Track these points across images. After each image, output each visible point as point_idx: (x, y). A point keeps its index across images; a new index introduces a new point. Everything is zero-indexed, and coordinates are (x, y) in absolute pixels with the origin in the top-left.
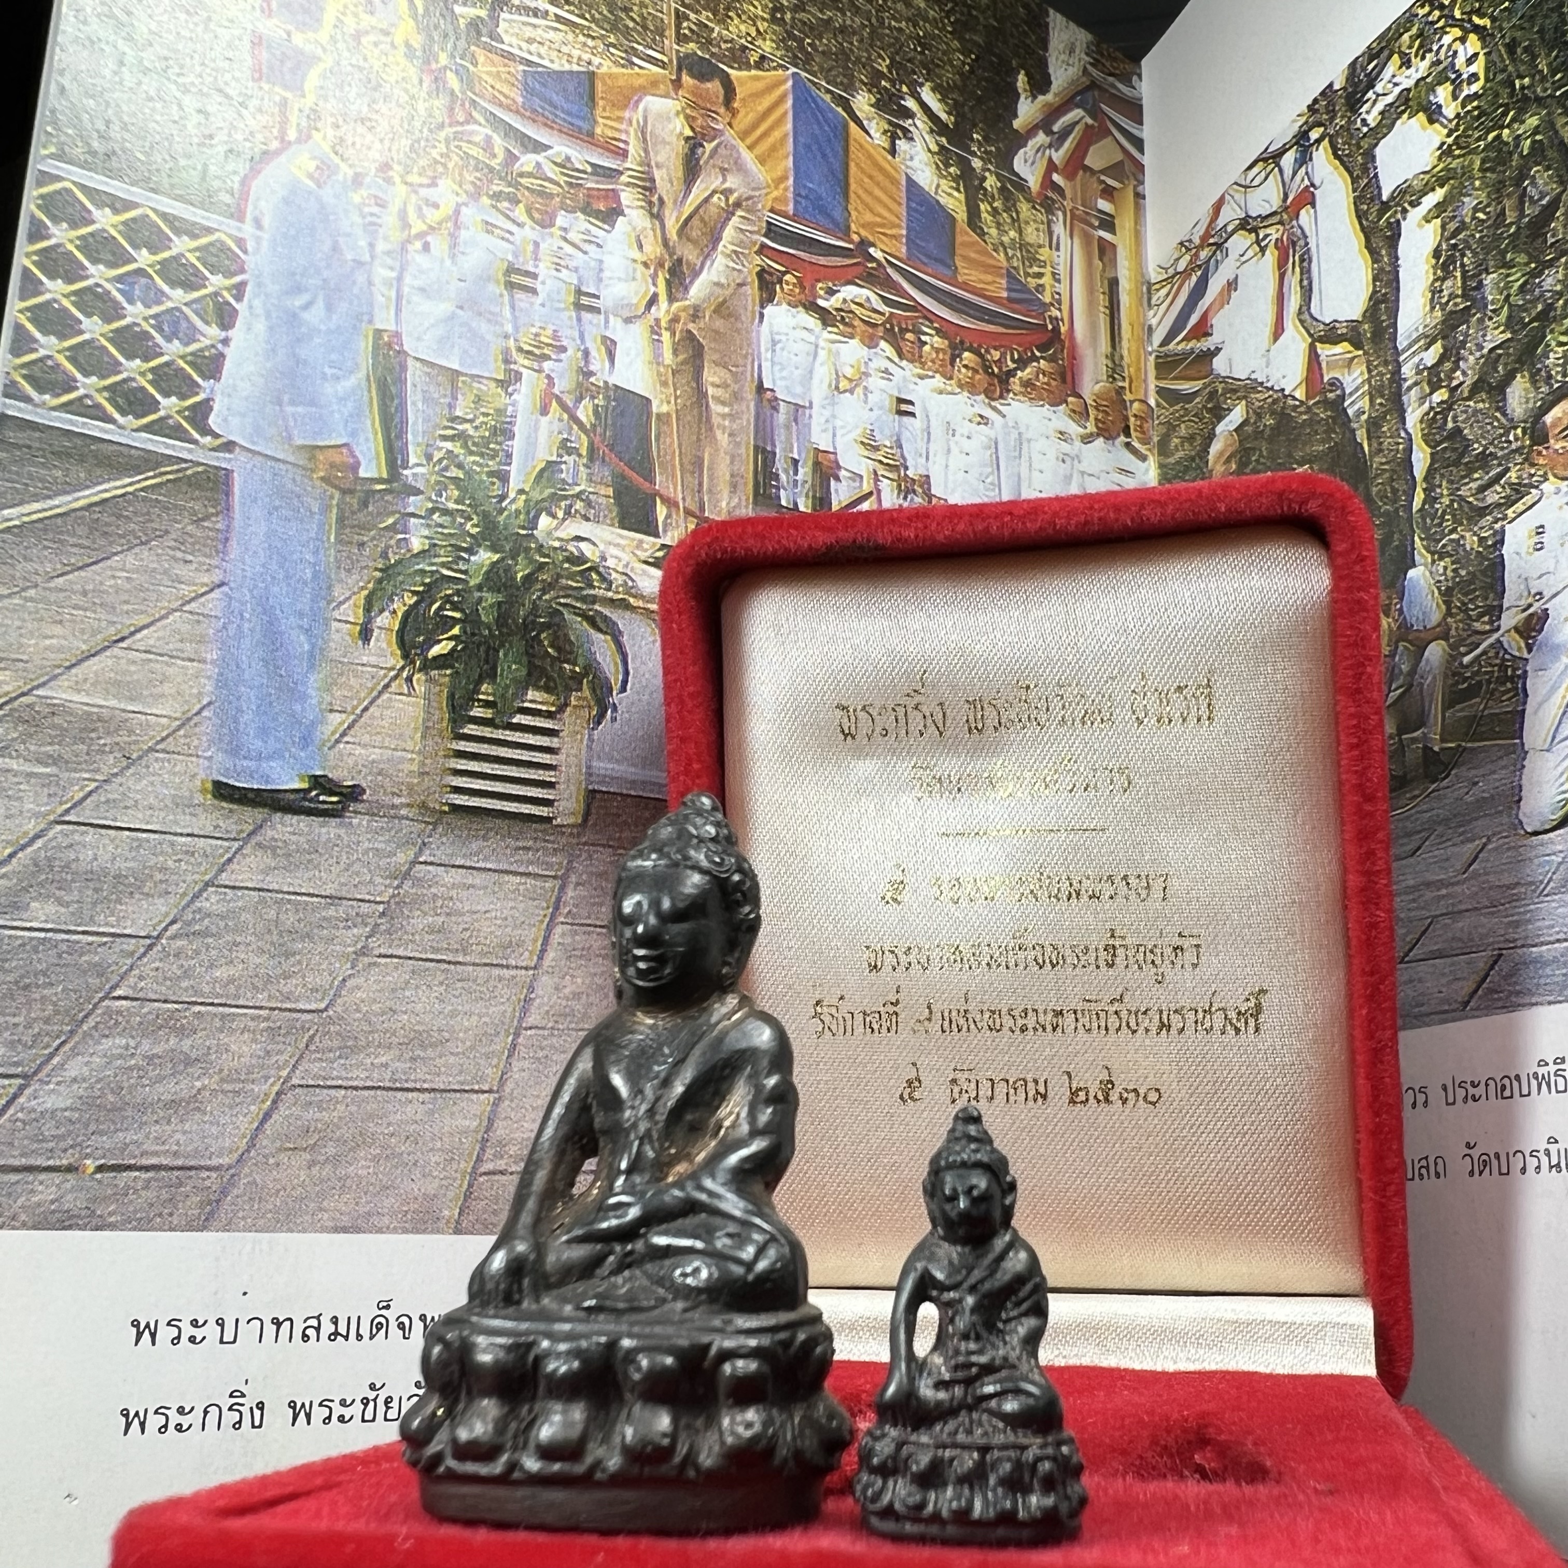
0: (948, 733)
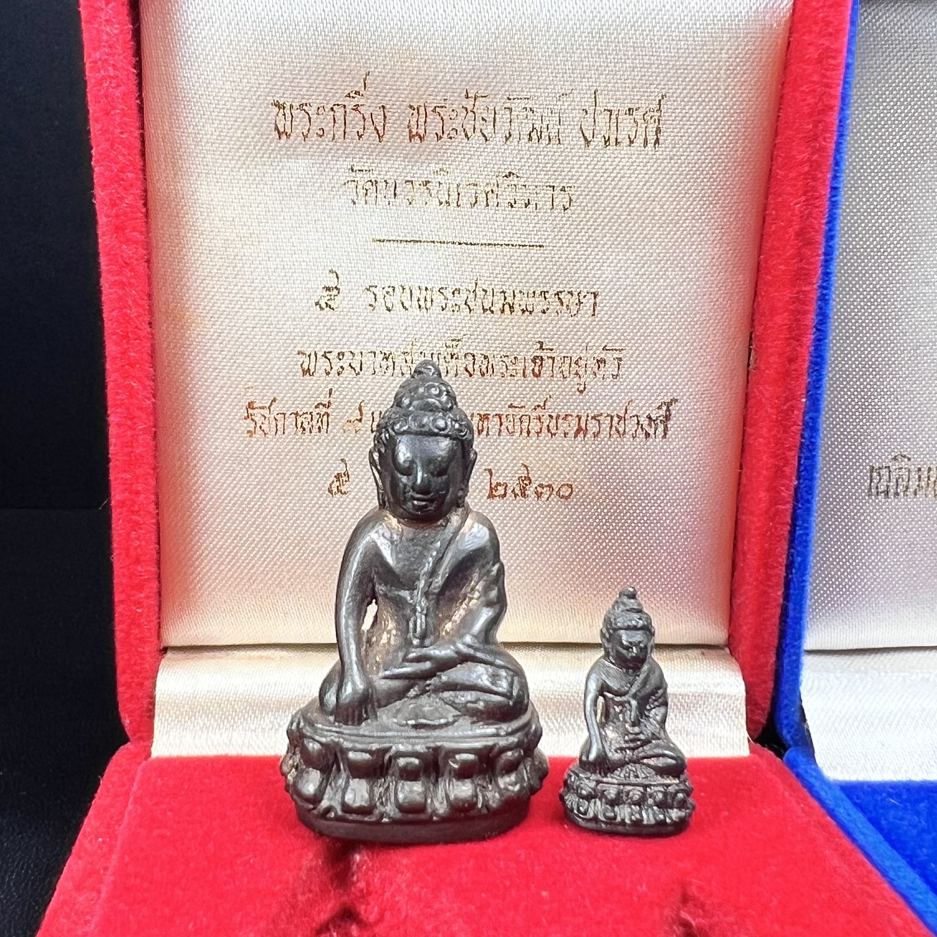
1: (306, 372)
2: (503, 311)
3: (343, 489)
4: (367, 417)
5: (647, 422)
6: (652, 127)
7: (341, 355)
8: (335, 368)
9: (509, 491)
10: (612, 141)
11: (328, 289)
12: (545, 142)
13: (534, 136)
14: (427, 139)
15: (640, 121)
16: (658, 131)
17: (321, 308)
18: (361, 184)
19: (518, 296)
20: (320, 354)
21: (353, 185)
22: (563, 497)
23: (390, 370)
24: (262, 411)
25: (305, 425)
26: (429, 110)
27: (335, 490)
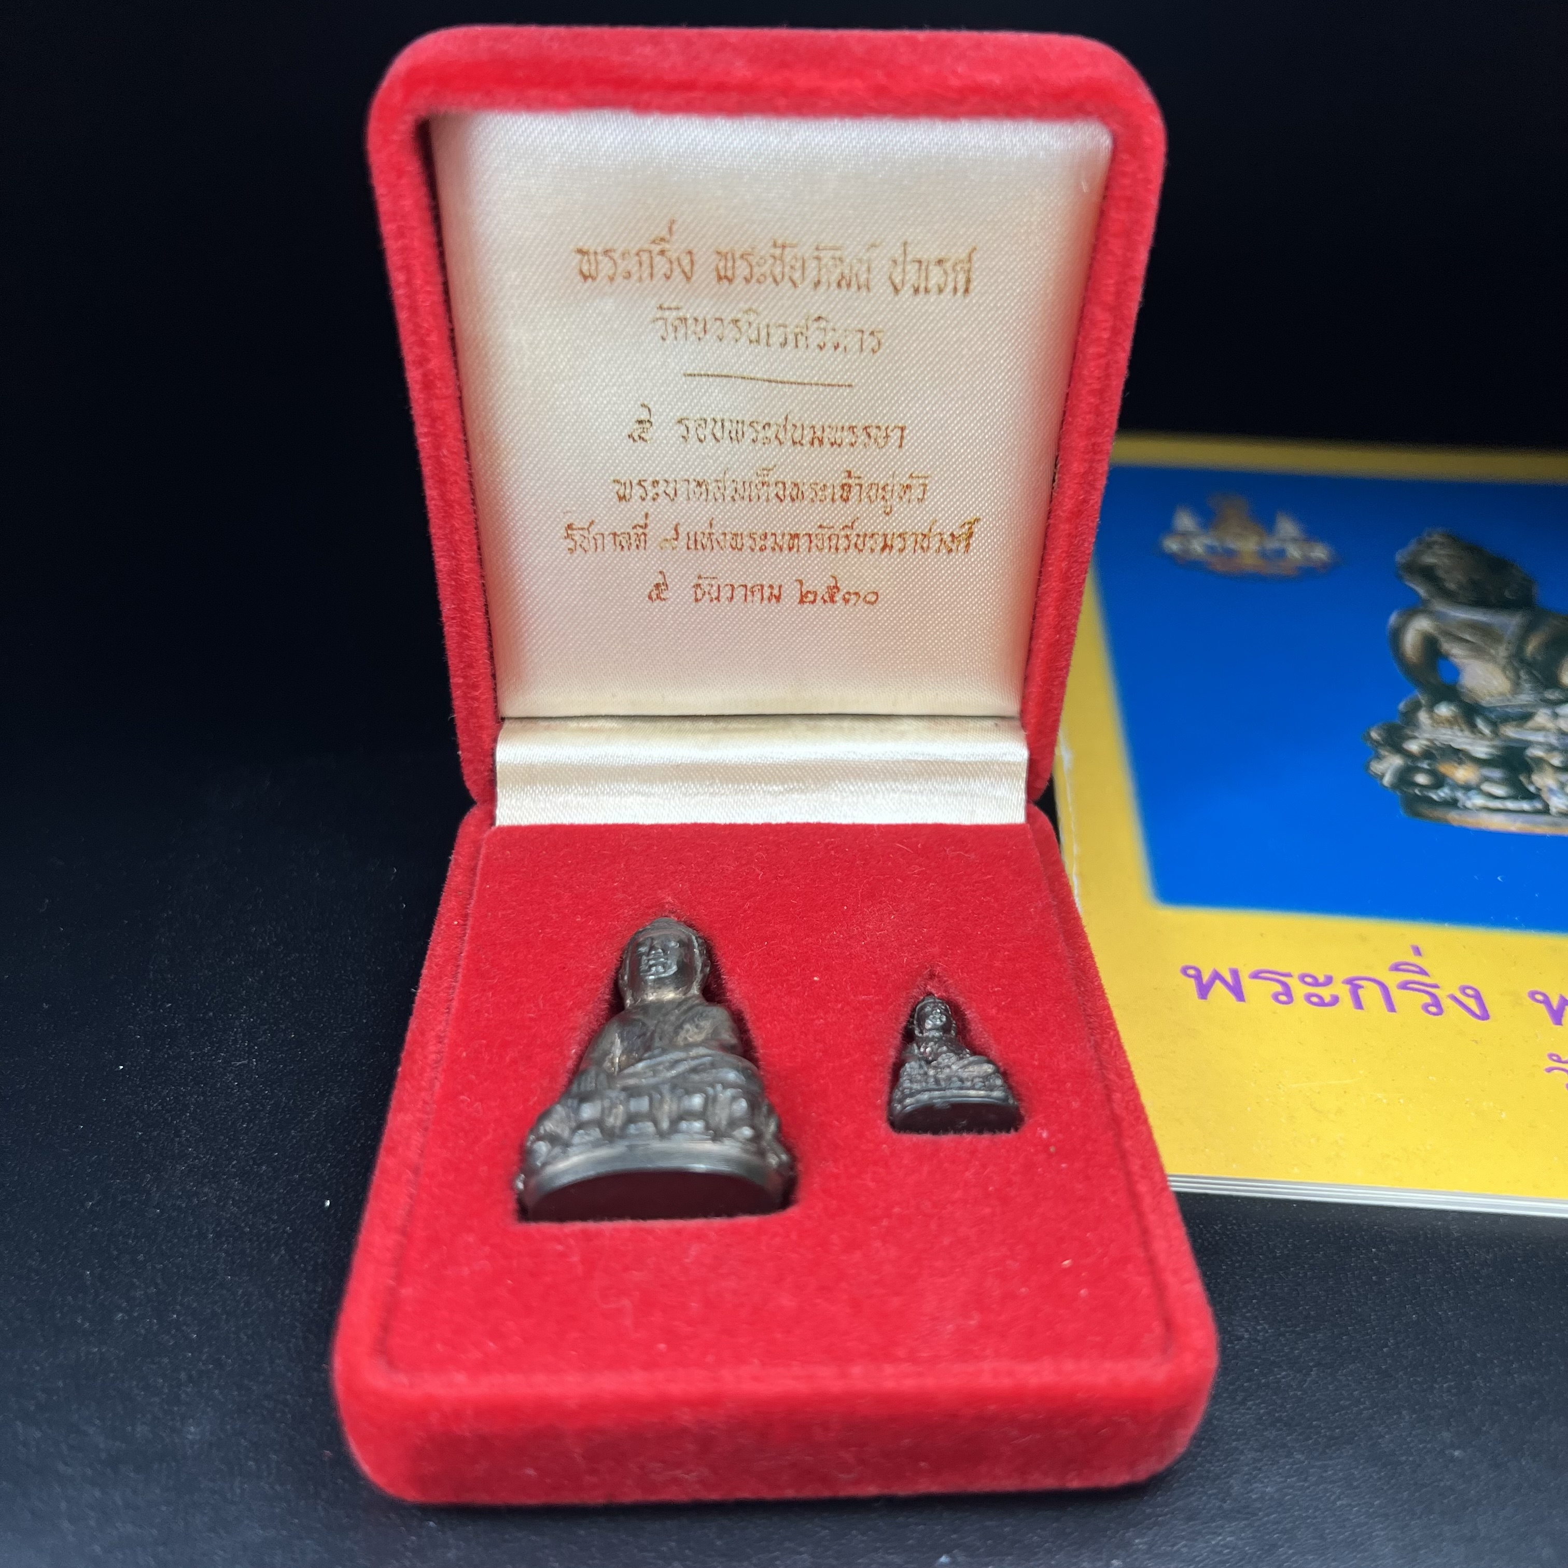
0: (694, 278)
1: (622, 498)
2: (812, 444)
3: (662, 596)
4: (683, 535)
5: (950, 539)
6: (962, 278)
7: (655, 483)
8: (651, 495)
9: (819, 598)
10: (922, 289)
11: (640, 422)
12: (854, 288)
13: (843, 283)
14: (736, 282)
15: (950, 271)
16: (968, 281)
17: (634, 440)
18: (669, 321)
19: (828, 430)
20: (635, 482)
21: (660, 322)
22: (869, 602)
23: (704, 496)
24: (581, 532)
25: (624, 544)
26: (737, 256)
27: (654, 597)
